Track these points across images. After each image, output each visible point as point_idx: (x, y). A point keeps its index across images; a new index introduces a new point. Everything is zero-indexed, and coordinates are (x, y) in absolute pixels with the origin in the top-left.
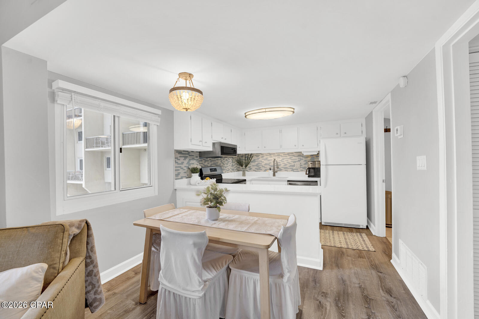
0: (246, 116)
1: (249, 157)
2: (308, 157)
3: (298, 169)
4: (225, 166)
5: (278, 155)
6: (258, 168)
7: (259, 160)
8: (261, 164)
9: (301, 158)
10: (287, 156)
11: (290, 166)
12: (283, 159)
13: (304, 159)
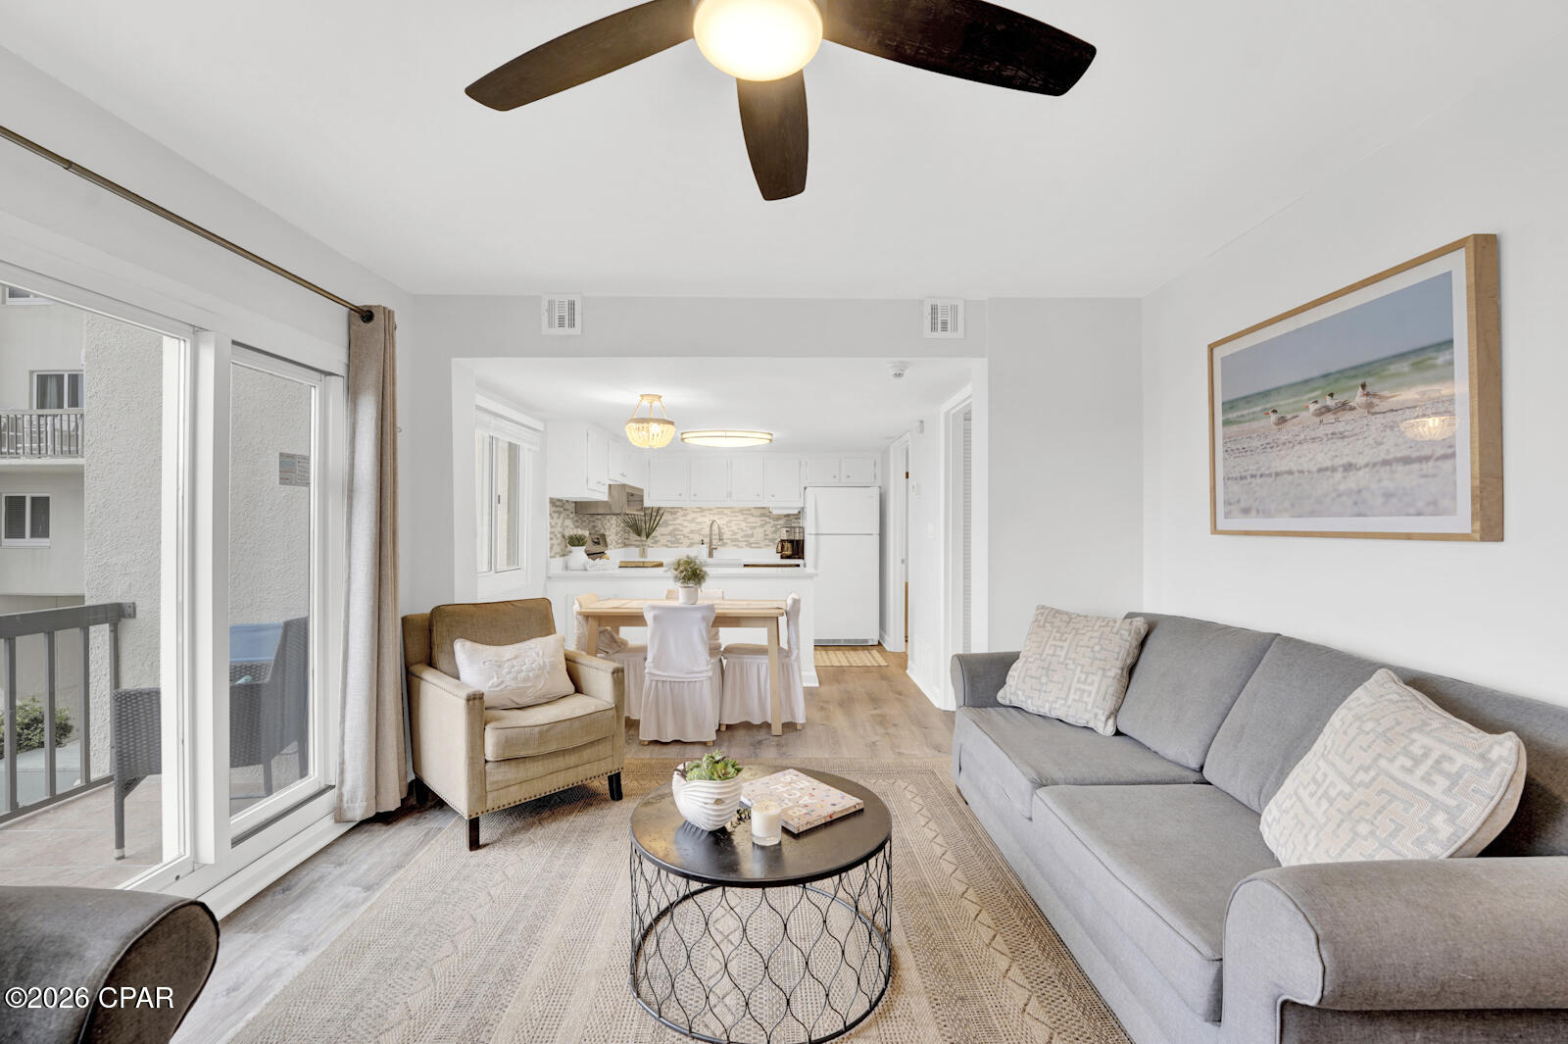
0: (683, 439)
1: (658, 514)
2: (781, 519)
3: (759, 544)
5: (721, 513)
6: (673, 540)
7: (677, 522)
8: (682, 531)
9: (768, 519)
10: (739, 514)
13: (772, 522)
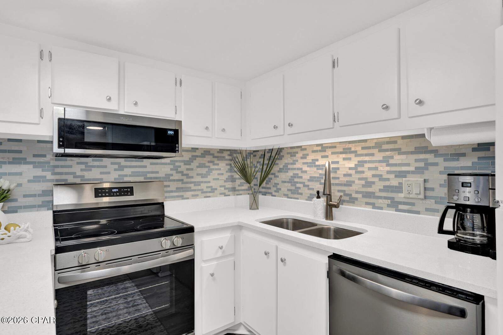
1: (273, 154)
2: (464, 155)
3: (413, 204)
4: (193, 180)
5: (346, 151)
6: (293, 188)
7: (295, 166)
8: (301, 177)
9: (430, 157)
10: (375, 151)
11: (387, 189)
12: (361, 163)
13: (442, 164)
